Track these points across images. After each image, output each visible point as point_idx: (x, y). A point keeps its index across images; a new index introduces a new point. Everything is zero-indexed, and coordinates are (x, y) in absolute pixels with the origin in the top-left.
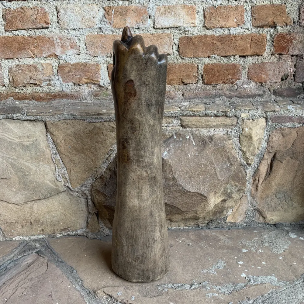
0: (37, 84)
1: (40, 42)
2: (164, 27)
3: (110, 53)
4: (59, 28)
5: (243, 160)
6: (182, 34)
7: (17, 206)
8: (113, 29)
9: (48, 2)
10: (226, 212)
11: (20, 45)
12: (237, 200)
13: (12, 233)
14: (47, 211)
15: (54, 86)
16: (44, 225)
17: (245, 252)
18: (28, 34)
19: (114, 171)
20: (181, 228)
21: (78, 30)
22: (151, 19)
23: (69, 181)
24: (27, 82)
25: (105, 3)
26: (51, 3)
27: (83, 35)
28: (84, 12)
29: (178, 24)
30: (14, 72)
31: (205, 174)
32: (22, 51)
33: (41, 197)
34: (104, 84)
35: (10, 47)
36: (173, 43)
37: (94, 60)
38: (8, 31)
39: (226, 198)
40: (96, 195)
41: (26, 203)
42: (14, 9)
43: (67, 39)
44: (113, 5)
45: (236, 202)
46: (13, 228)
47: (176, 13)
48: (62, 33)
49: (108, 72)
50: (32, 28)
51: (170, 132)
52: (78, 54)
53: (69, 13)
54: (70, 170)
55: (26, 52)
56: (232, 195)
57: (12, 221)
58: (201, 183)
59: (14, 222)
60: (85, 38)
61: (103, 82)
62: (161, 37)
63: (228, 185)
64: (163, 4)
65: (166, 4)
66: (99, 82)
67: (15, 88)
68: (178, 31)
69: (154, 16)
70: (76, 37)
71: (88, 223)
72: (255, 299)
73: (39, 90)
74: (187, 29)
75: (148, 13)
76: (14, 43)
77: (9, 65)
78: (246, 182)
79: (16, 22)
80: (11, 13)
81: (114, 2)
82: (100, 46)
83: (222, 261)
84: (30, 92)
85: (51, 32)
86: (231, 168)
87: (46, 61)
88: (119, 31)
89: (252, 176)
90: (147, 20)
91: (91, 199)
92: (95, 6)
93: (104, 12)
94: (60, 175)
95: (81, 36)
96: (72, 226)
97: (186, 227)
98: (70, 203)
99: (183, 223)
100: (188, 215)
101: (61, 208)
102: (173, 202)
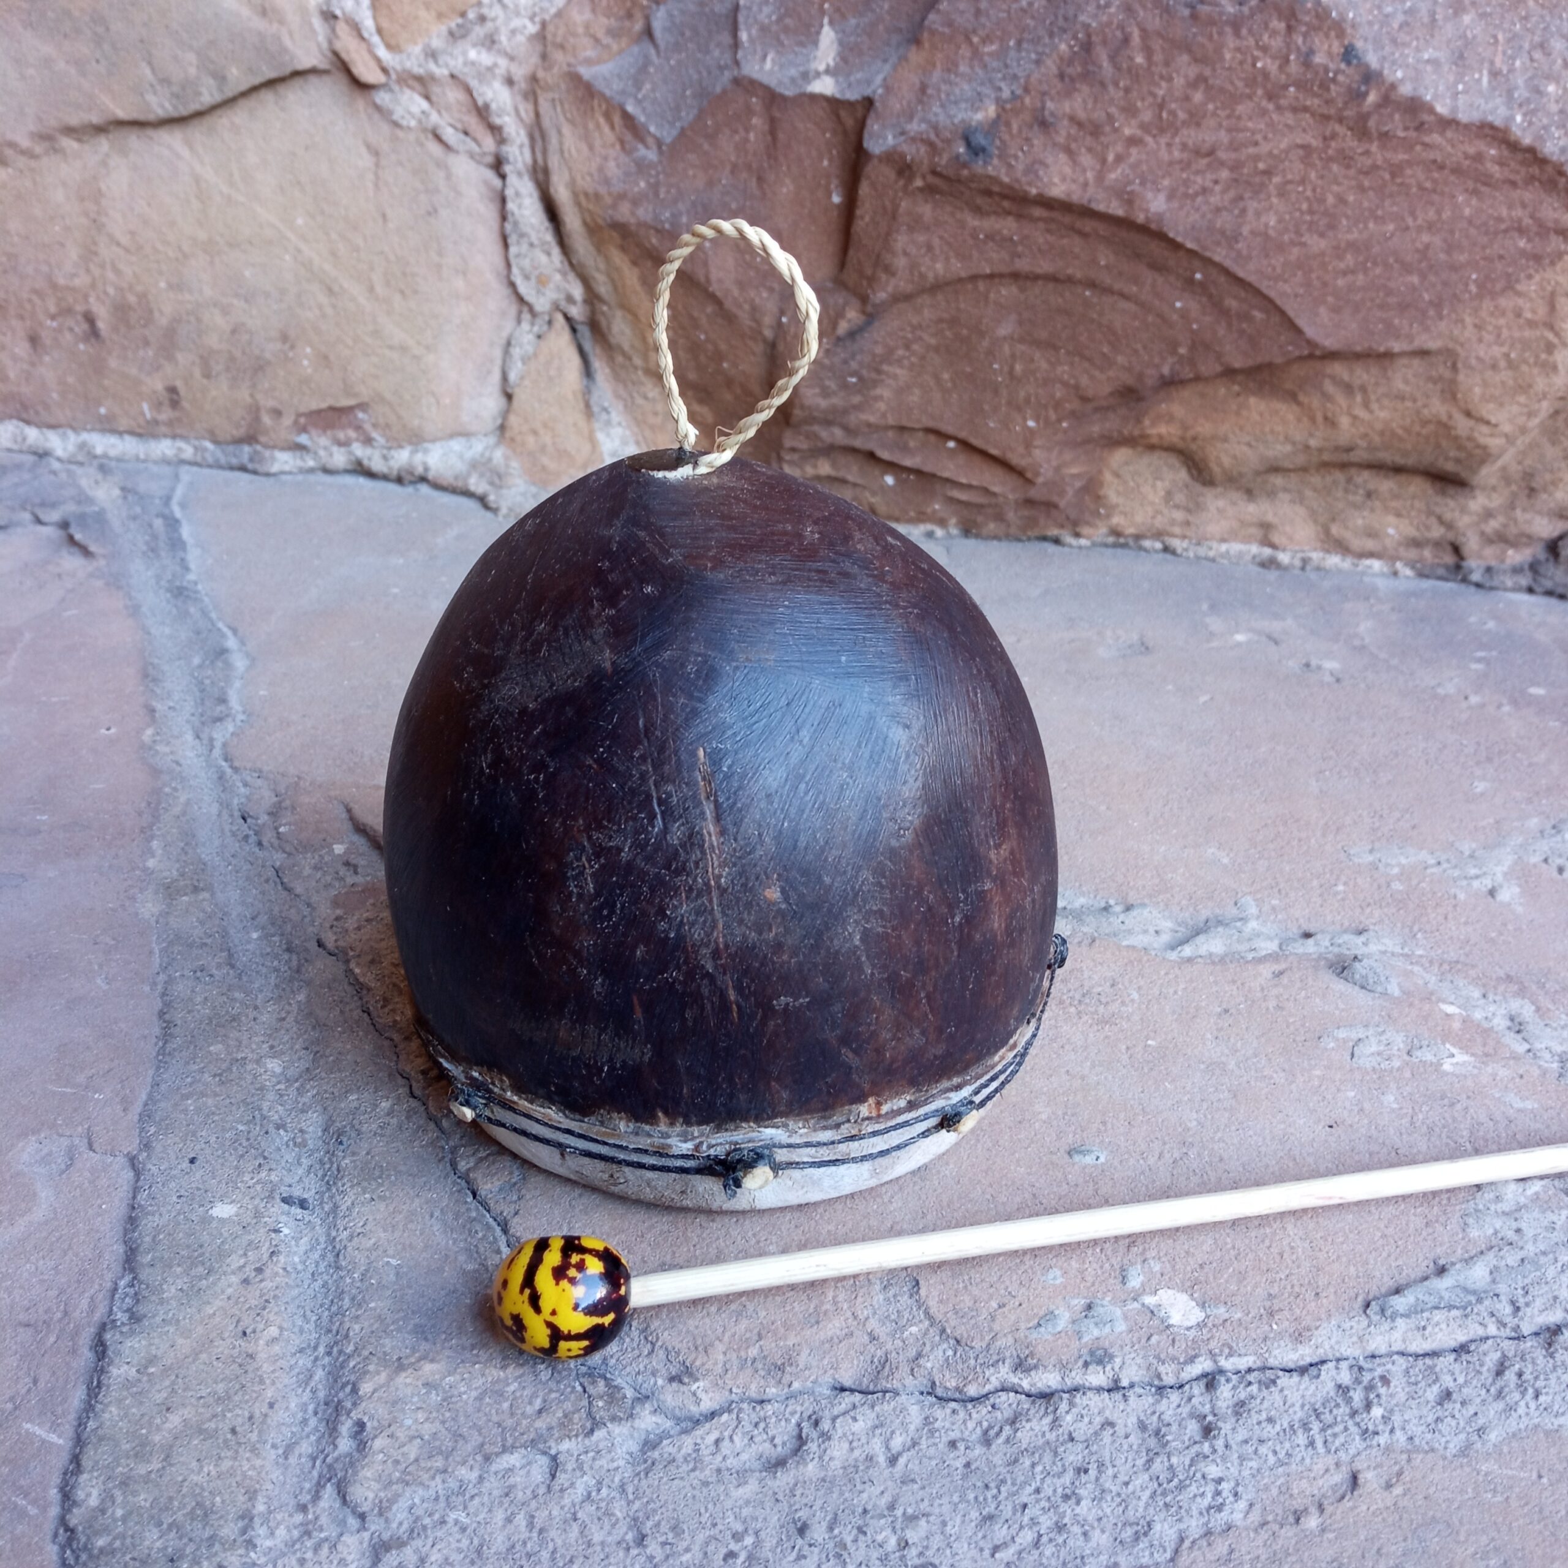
14: (202, 235)
20: (1284, 558)
33: (151, 99)
41: (49, 141)
71: (509, 397)
91: (531, 169)
96: (382, 400)
97: (1334, 560)
98: (370, 185)
99: (1313, 514)
100: (1366, 405)
101: (300, 221)
102: (1224, 221)
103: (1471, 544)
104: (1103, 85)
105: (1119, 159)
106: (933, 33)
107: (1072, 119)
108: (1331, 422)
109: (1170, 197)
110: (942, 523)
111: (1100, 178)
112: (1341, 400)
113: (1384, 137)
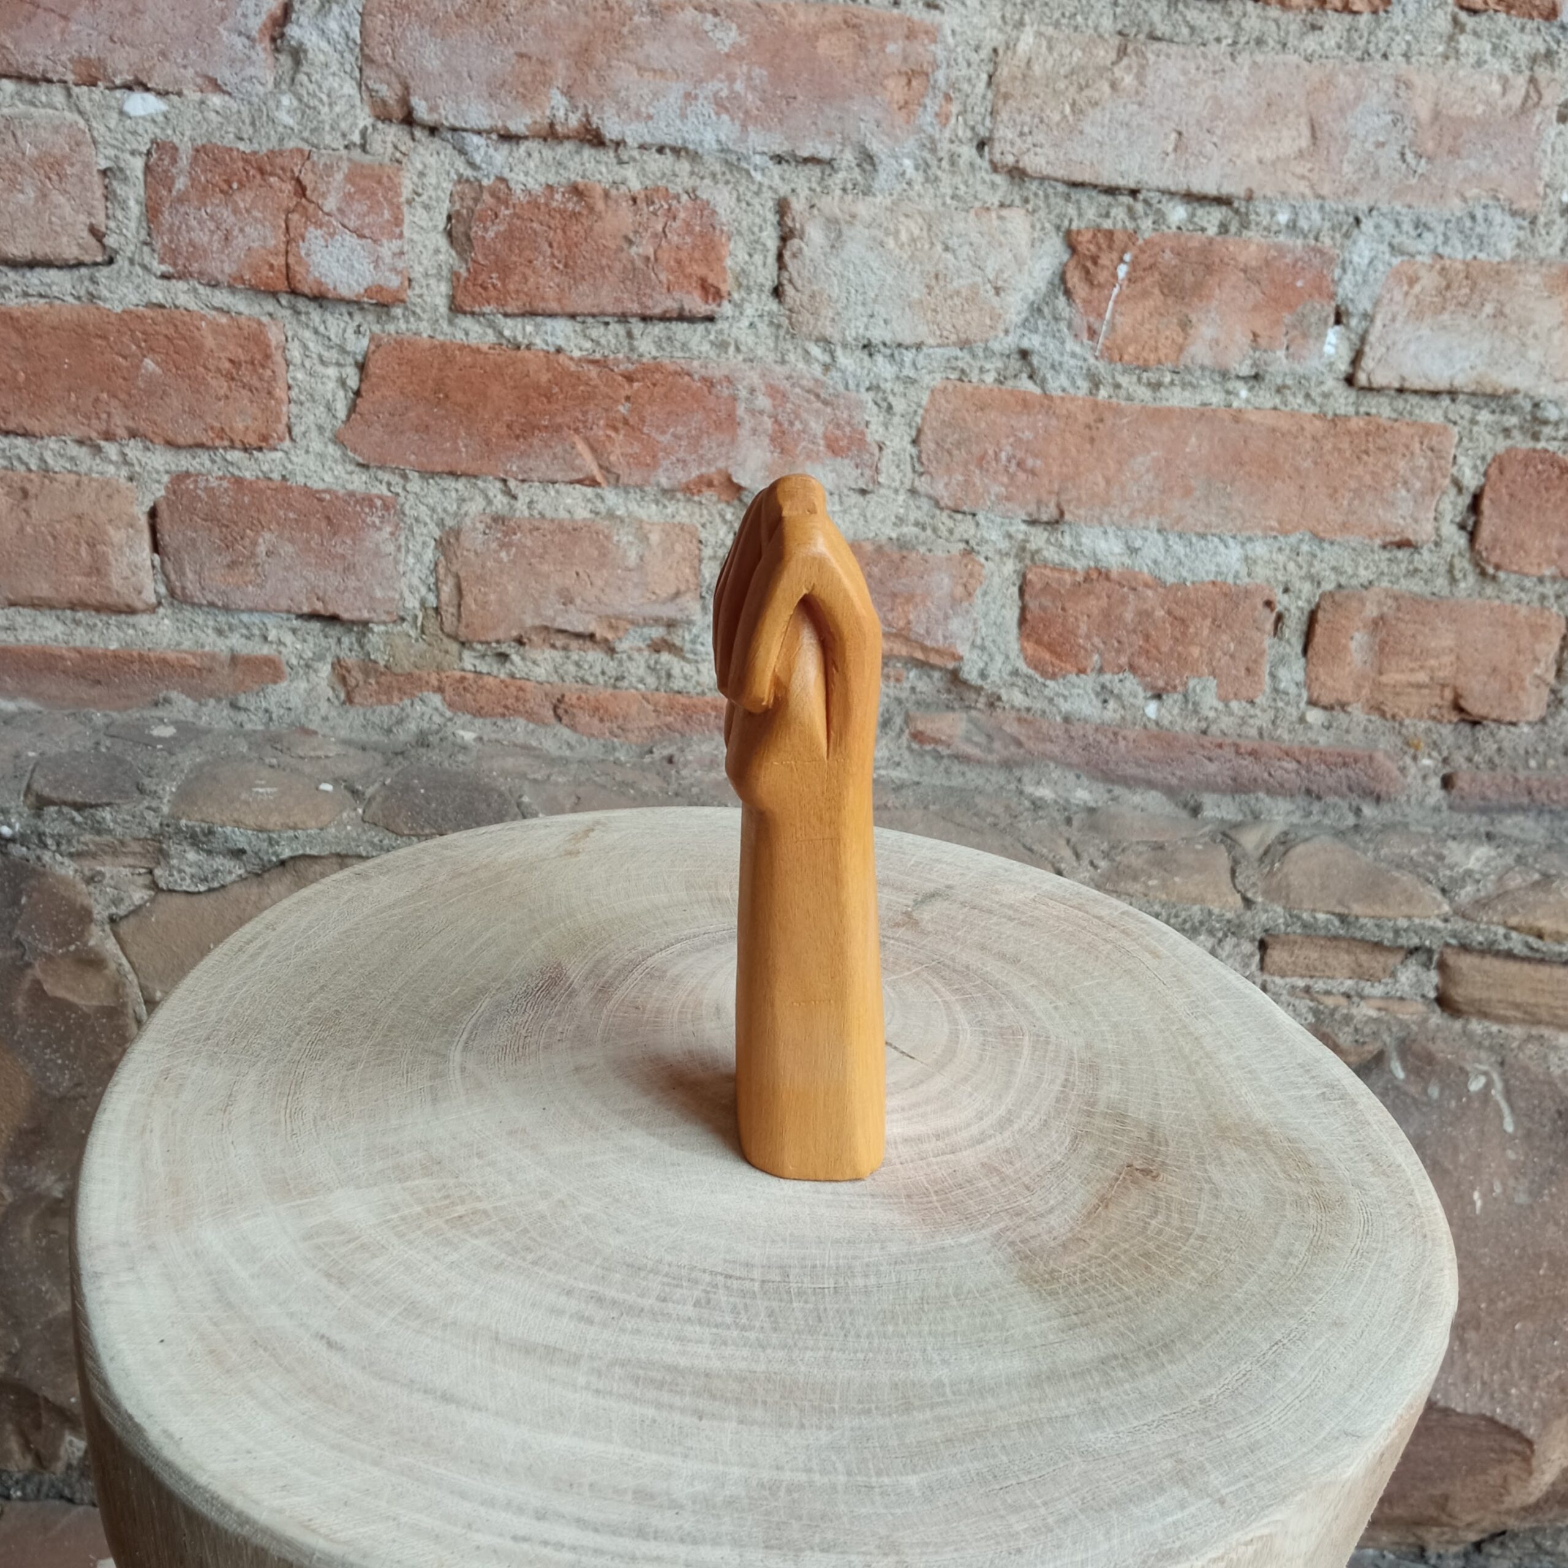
0: (592, 636)
1: (651, 401)
2: (1417, 383)
3: (1052, 505)
4: (779, 326)
6: (1516, 433)
8: (1101, 367)
9: (740, 169)
11: (527, 402)
15: (690, 656)
18: (588, 345)
21: (888, 352)
22: (1347, 326)
24: (538, 622)
25: (1079, 209)
26: (758, 176)
27: (914, 382)
28: (947, 249)
29: (1507, 380)
30: (472, 555)
32: (535, 442)
34: (983, 675)
35: (469, 408)
36: (1447, 482)
37: (951, 532)
38: (473, 314)
42: (527, 192)
43: (818, 396)
44: (1130, 225)
47: (1507, 310)
48: (791, 357)
49: (1023, 609)
50: (619, 311)
51: (1367, 1030)
52: (863, 492)
53: (855, 248)
55: (559, 450)
58: (1514, 1364)
60: (924, 403)
61: (981, 665)
62: (1381, 442)
64: (1440, 250)
65: (1457, 252)
66: (961, 658)
67: (463, 644)
68: (1493, 412)
69: (1368, 317)
70: (868, 389)
73: (597, 670)
74: (1552, 413)
75: (1333, 296)
76: (495, 389)
77: (445, 510)
79: (528, 272)
80: (504, 212)
81: (1139, 207)
82: (1003, 456)
84: (543, 678)
85: (722, 346)
87: (669, 511)
88: (1135, 378)
90: (1321, 337)
92: (1018, 221)
93: (1066, 257)
95: (899, 388)
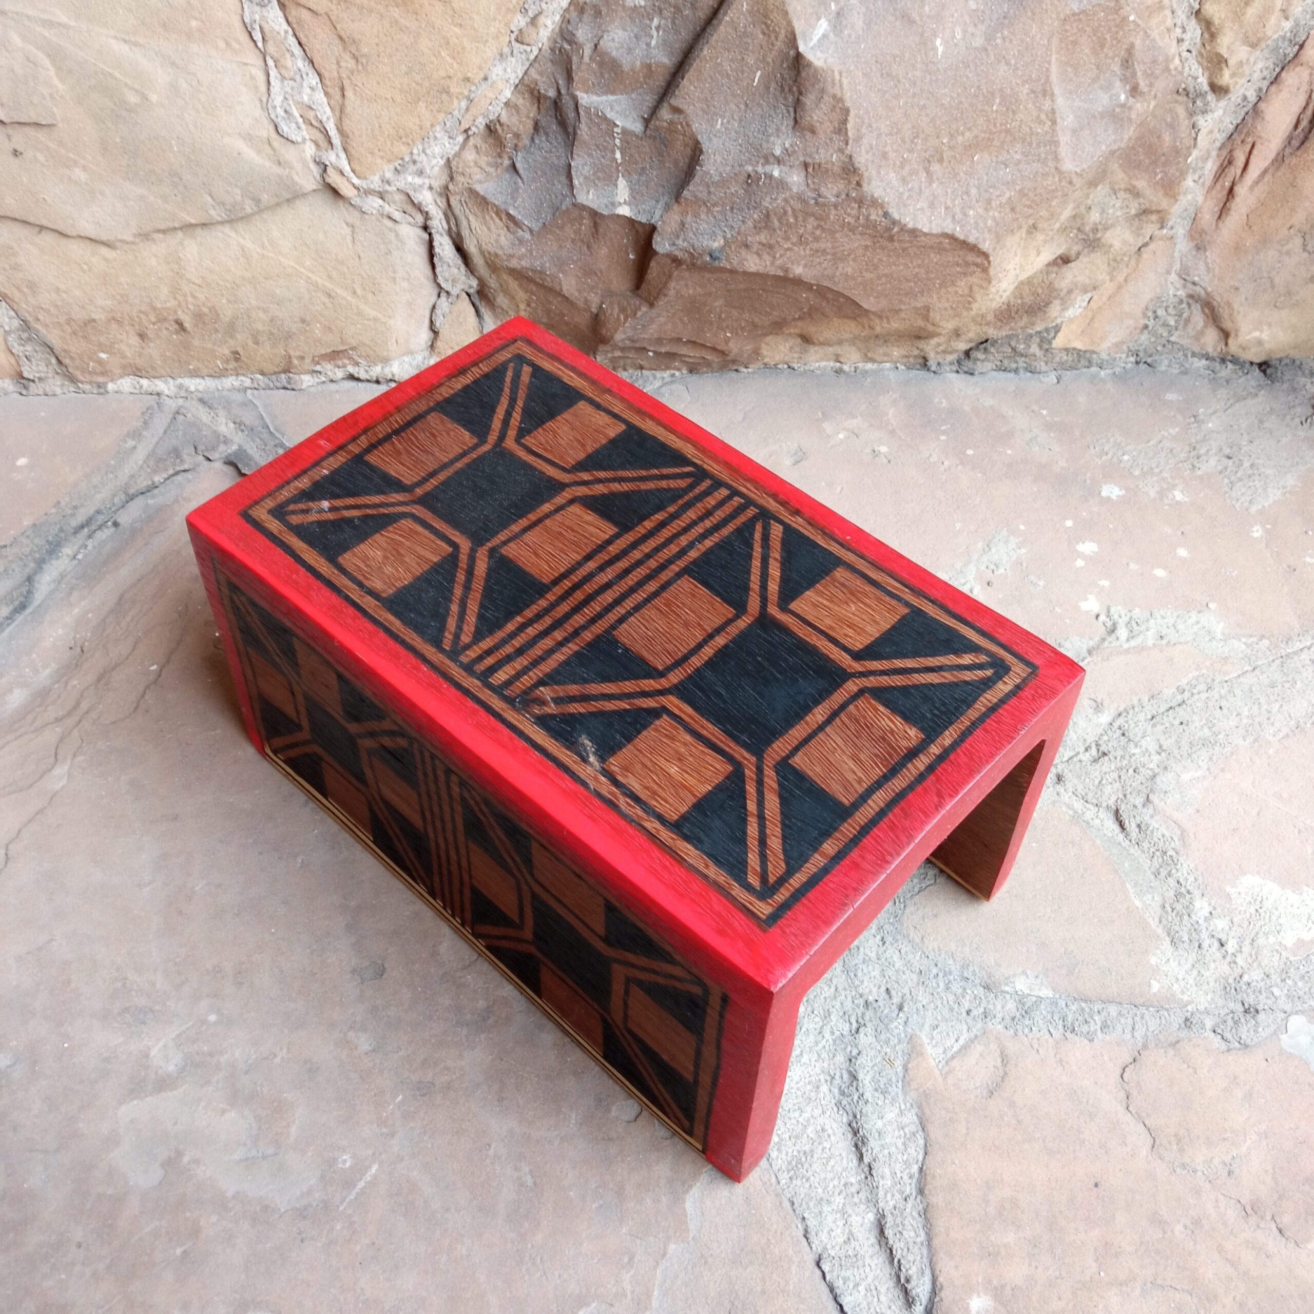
5: (1196, 66)
7: (104, 251)
10: (1058, 308)
12: (1125, 254)
13: (100, 362)
14: (248, 275)
16: (238, 336)
17: (1114, 497)
19: (555, 103)
20: (846, 368)
23: (336, 140)
31: (1003, 143)
33: (212, 212)
39: (1076, 248)
40: (471, 218)
41: (145, 236)
45: (1115, 263)
46: (100, 345)
54: (342, 89)
56: (1108, 234)
57: (94, 316)
59: (103, 317)
63: (1099, 188)
71: (435, 333)
72: (1121, 709)
78: (1183, 174)
83: (1012, 538)
86: (1130, 108)
89: (1218, 144)
91: (449, 232)
94: (296, 114)
96: (364, 344)
97: (869, 366)
98: (349, 242)
99: (859, 349)
100: (888, 322)
101: (308, 263)
102: (829, 272)
103: (931, 356)
104: (775, 230)
105: (781, 256)
106: (686, 199)
107: (760, 243)
108: (872, 328)
109: (805, 266)
110: (679, 370)
111: (772, 263)
112: (877, 321)
113: (900, 241)
